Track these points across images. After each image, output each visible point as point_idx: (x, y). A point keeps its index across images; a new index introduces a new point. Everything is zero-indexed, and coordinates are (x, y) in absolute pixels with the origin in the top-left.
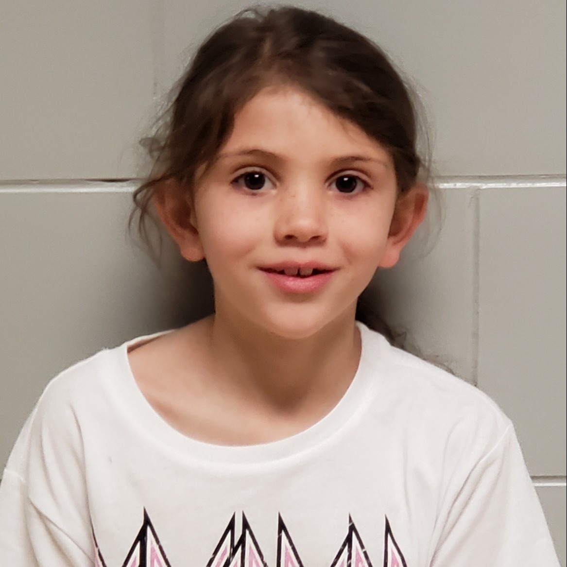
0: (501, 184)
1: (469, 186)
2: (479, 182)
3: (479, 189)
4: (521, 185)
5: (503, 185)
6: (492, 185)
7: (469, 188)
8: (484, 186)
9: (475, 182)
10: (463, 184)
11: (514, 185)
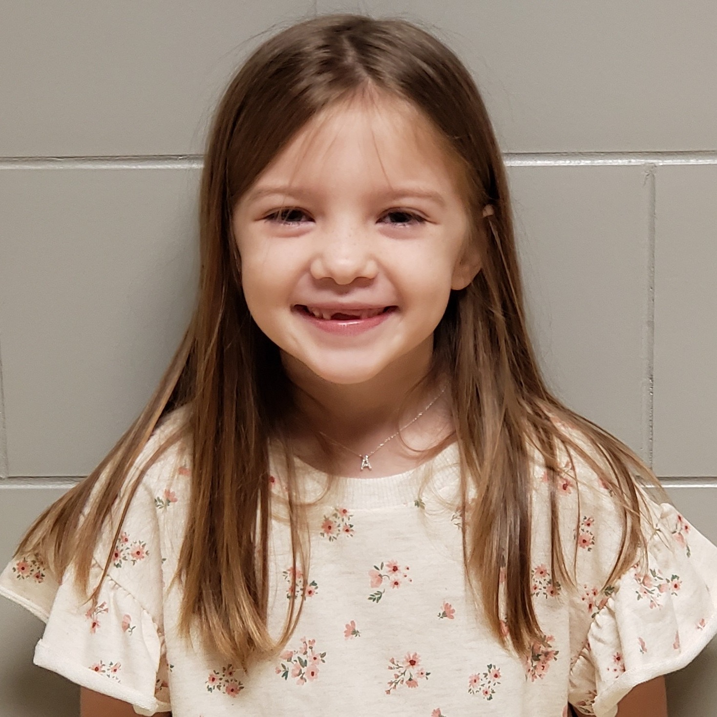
0: (679, 161)
1: (643, 163)
2: (655, 159)
3: (656, 166)
4: (701, 162)
5: (681, 162)
6: (669, 162)
7: (644, 165)
8: (660, 162)
9: (651, 159)
10: (638, 160)
11: (693, 162)
